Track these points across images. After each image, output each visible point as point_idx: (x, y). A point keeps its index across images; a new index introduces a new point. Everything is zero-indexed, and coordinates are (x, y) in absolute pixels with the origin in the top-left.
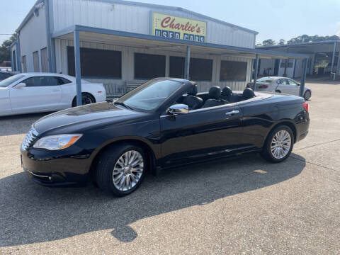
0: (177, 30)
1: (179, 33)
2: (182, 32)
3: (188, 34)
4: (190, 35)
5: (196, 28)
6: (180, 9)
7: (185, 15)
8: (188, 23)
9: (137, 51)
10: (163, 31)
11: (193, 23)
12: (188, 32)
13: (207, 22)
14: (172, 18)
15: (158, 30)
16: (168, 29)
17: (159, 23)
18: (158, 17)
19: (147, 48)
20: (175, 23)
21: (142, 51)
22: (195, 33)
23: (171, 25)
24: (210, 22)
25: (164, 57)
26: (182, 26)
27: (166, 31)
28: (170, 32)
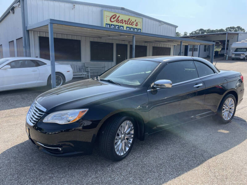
0: (121, 24)
1: (123, 27)
2: (125, 26)
3: (129, 27)
4: (131, 28)
5: (135, 23)
6: (123, 9)
7: (127, 13)
8: (129, 19)
9: (92, 40)
10: (112, 25)
11: (133, 19)
12: (129, 26)
13: (142, 18)
14: (118, 15)
15: (108, 24)
16: (115, 23)
17: (109, 19)
18: (108, 15)
19: (100, 38)
20: (120, 19)
21: (96, 40)
22: (134, 26)
23: (117, 21)
24: (144, 19)
25: (112, 44)
26: (125, 21)
27: (114, 25)
28: (116, 25)
